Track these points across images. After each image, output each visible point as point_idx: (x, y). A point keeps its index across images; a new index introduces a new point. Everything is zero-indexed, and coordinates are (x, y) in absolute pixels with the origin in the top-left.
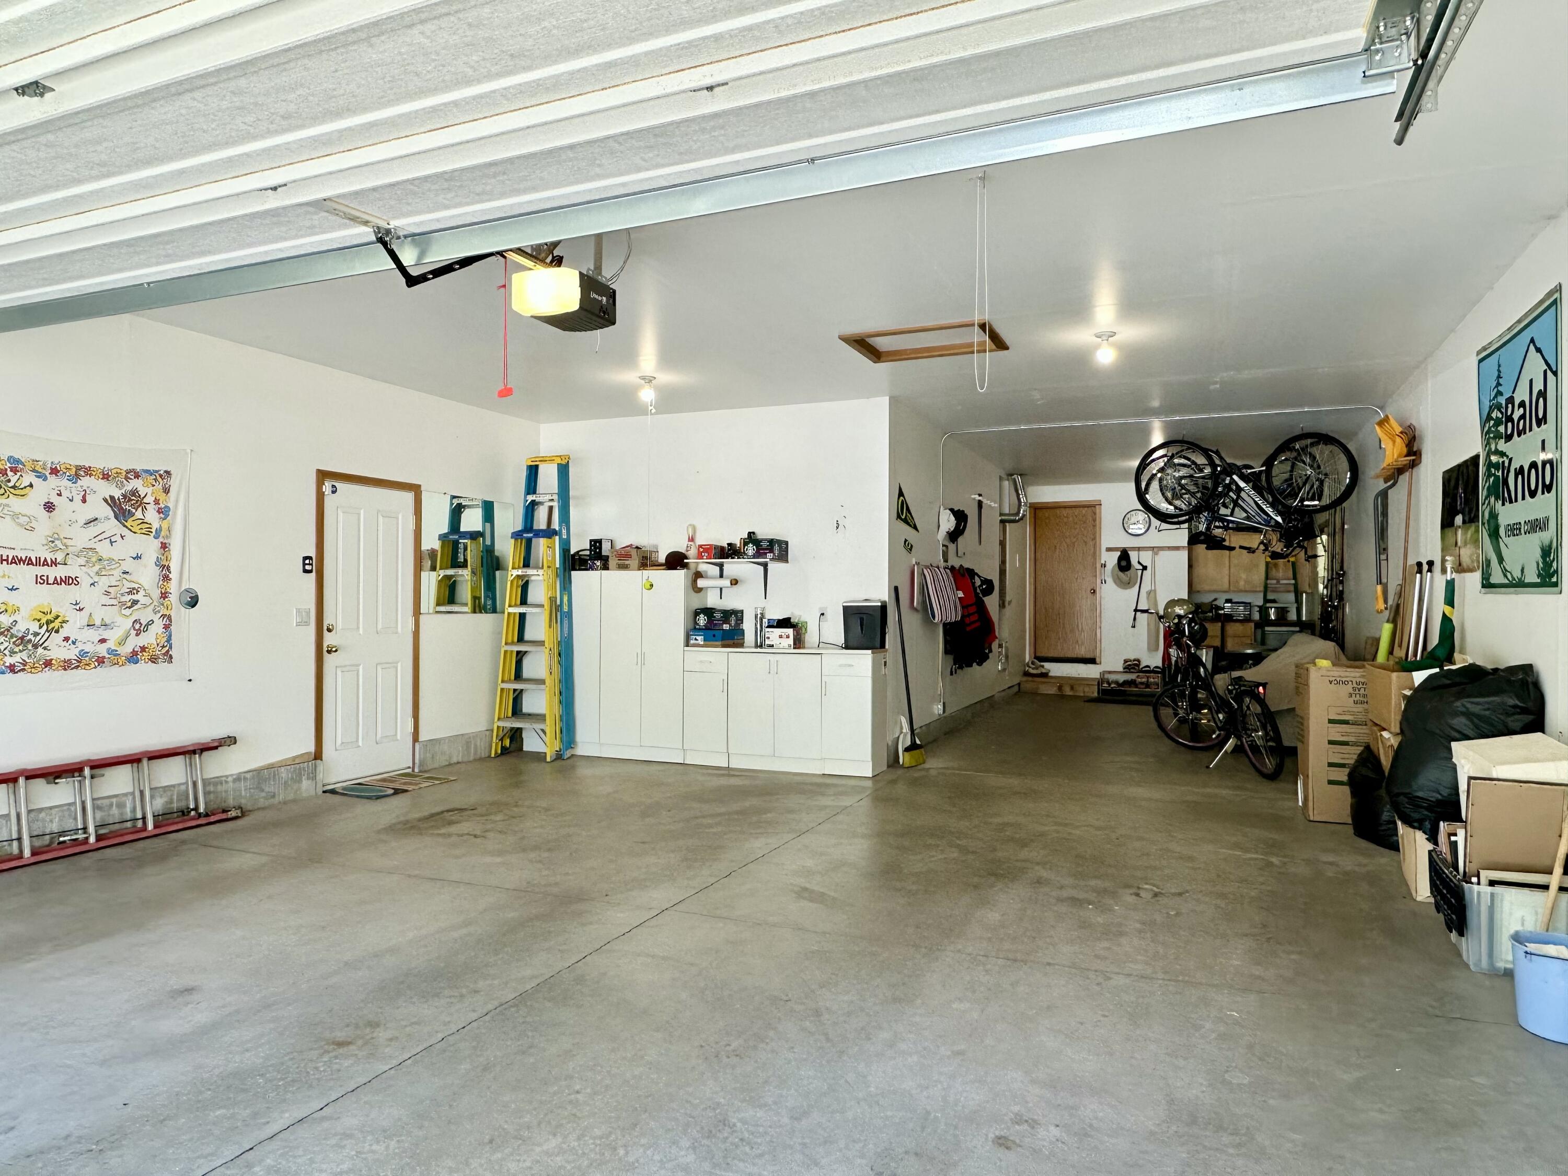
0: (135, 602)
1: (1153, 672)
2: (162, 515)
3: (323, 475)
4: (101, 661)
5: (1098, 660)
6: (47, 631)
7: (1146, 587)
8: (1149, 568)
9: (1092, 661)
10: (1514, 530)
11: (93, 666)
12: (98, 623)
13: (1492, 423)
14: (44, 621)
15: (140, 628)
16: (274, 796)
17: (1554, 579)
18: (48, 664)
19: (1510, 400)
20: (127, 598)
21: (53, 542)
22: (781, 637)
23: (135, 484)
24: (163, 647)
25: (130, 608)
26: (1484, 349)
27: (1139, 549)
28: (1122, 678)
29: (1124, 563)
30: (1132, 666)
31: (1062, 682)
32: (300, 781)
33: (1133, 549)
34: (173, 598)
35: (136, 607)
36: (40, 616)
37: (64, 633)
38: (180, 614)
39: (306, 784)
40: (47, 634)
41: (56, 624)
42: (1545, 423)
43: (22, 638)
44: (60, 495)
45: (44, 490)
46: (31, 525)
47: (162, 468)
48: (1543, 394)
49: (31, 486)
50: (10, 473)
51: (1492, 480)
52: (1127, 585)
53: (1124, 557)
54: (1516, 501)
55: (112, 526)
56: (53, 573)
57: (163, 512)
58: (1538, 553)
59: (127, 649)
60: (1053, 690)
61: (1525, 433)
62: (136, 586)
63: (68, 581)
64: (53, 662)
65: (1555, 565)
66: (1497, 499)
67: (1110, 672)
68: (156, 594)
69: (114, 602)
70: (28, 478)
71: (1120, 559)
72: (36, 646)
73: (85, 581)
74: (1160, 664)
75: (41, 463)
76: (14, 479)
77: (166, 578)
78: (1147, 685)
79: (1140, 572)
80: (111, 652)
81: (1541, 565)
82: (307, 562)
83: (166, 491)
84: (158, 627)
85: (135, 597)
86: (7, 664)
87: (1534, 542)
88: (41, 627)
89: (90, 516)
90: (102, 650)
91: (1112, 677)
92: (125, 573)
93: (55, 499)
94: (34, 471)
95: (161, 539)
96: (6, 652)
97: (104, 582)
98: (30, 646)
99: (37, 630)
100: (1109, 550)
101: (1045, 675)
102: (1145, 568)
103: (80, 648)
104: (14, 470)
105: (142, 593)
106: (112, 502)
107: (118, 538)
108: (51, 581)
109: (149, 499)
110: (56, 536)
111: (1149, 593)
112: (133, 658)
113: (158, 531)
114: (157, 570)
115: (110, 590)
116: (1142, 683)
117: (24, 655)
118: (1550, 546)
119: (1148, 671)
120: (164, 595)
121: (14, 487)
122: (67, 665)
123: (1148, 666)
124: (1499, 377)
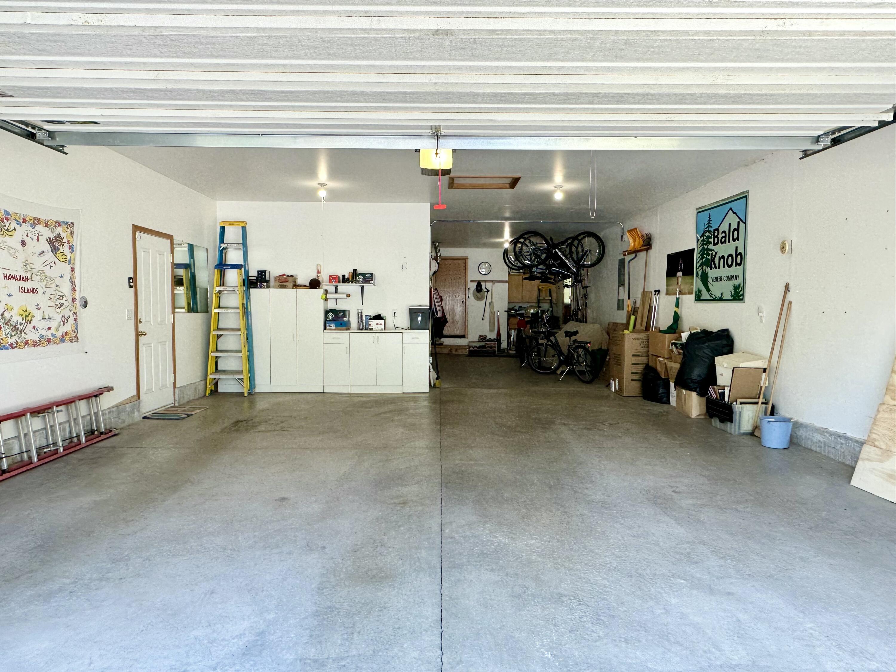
0: (62, 304)
1: (492, 341)
2: (71, 251)
3: (136, 228)
4: (49, 341)
5: (466, 336)
6: (26, 322)
7: (489, 301)
8: (490, 291)
9: (463, 337)
10: (717, 279)
11: (46, 344)
12: (47, 317)
13: (705, 237)
14: (24, 316)
15: (65, 321)
16: (124, 422)
17: (741, 298)
18: (27, 343)
19: (717, 230)
20: (58, 302)
21: (26, 266)
22: (377, 324)
23: (59, 230)
24: (75, 332)
25: (60, 308)
26: (700, 208)
27: (486, 281)
28: (478, 345)
29: (479, 288)
30: (482, 338)
31: (451, 347)
32: (134, 413)
33: (483, 281)
34: (78, 302)
35: (62, 308)
36: (22, 312)
37: (33, 324)
38: (81, 311)
39: (136, 414)
40: (26, 324)
41: (29, 318)
42: (738, 240)
43: (15, 326)
44: (27, 236)
45: (21, 231)
46: (16, 255)
47: (70, 221)
48: (737, 230)
49: (15, 229)
50: (5, 221)
51: (704, 260)
52: (479, 299)
53: (479, 285)
54: (719, 268)
55: (49, 256)
56: (27, 285)
57: (72, 248)
58: (732, 288)
59: (59, 334)
60: (446, 351)
61: (726, 243)
62: (62, 294)
63: (33, 291)
64: (29, 342)
65: (742, 292)
66: (707, 266)
67: (472, 342)
68: (70, 300)
69: (53, 304)
70: (14, 225)
71: (477, 286)
72: (21, 332)
73: (41, 291)
74: (495, 337)
75: (18, 215)
76: (7, 224)
77: (74, 290)
78: (491, 347)
79: (486, 293)
80: (53, 335)
81: (733, 293)
82: (131, 281)
83: (72, 235)
84: (71, 321)
85: (62, 301)
86: (9, 343)
87: (731, 284)
88: (23, 320)
89: (41, 251)
90: (49, 334)
91: (474, 344)
92: (57, 286)
93: (25, 238)
94: (16, 220)
95: (71, 266)
96: (9, 335)
97: (49, 291)
98: (18, 331)
99: (21, 322)
100: (472, 281)
101: (441, 344)
102: (488, 291)
103: (40, 333)
104: (7, 219)
105: (65, 299)
106: (49, 241)
107: (52, 264)
108: (26, 291)
109: (65, 240)
110: (27, 262)
111: (490, 303)
112: (62, 340)
113: (70, 260)
114: (70, 284)
115: (52, 296)
116: (488, 347)
117: (16, 337)
118: (739, 286)
119: (491, 341)
120: (74, 300)
121: (7, 230)
122: (36, 344)
123: (490, 339)
124: (709, 220)
